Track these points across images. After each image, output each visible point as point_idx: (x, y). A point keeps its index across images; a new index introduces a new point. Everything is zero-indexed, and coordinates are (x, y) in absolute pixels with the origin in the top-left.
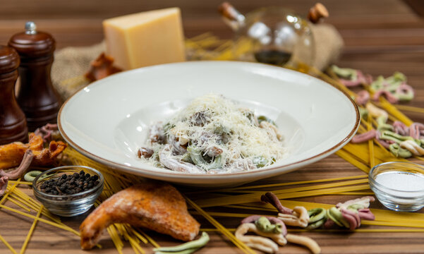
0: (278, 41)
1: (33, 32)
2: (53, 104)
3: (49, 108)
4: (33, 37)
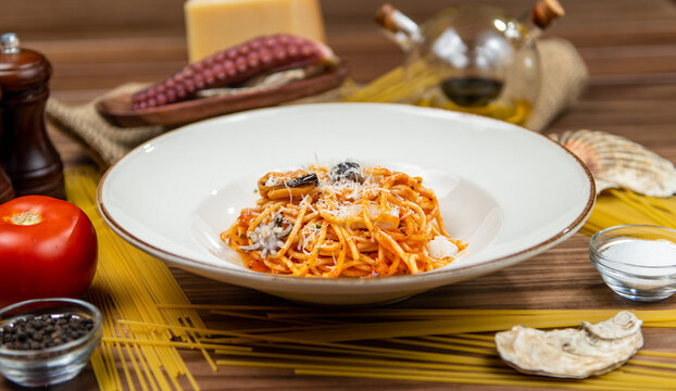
0: (481, 61)
1: (14, 50)
2: (48, 166)
3: (40, 173)
4: (14, 58)
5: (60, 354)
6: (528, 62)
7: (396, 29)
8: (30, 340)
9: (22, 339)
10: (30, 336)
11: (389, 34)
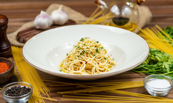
5: (21, 98)
6: (136, 13)
7: (100, 4)
8: (14, 93)
9: (12, 93)
10: (14, 92)
11: (99, 6)
